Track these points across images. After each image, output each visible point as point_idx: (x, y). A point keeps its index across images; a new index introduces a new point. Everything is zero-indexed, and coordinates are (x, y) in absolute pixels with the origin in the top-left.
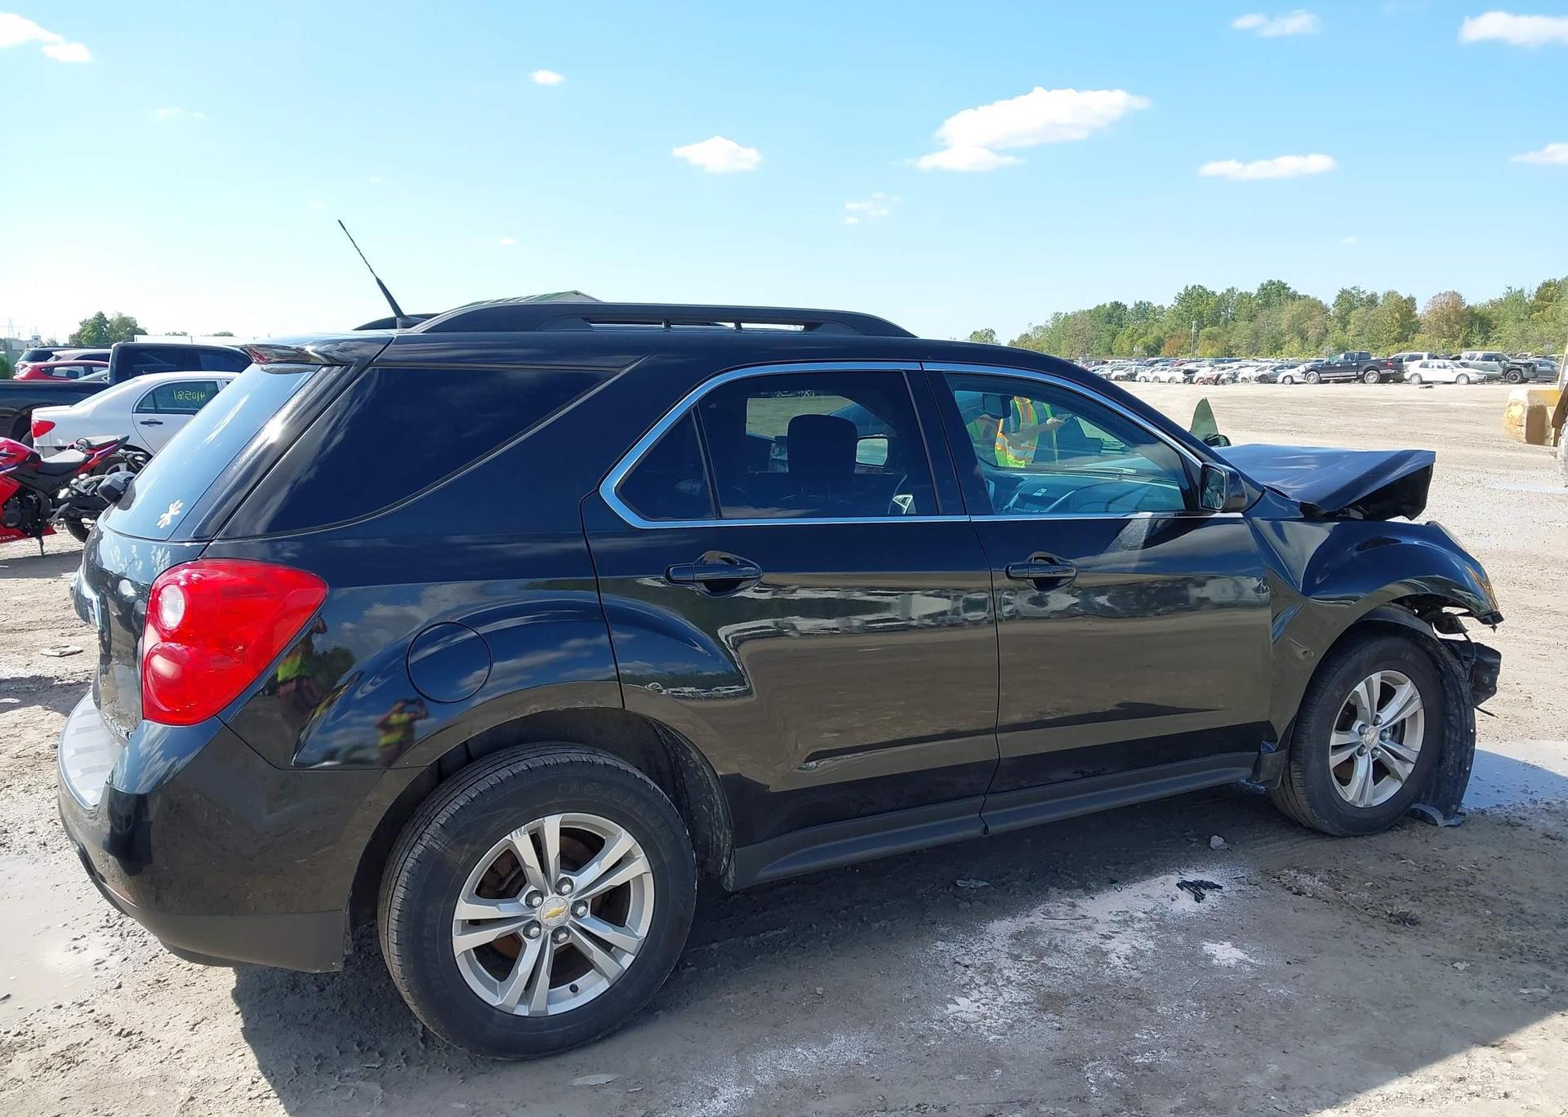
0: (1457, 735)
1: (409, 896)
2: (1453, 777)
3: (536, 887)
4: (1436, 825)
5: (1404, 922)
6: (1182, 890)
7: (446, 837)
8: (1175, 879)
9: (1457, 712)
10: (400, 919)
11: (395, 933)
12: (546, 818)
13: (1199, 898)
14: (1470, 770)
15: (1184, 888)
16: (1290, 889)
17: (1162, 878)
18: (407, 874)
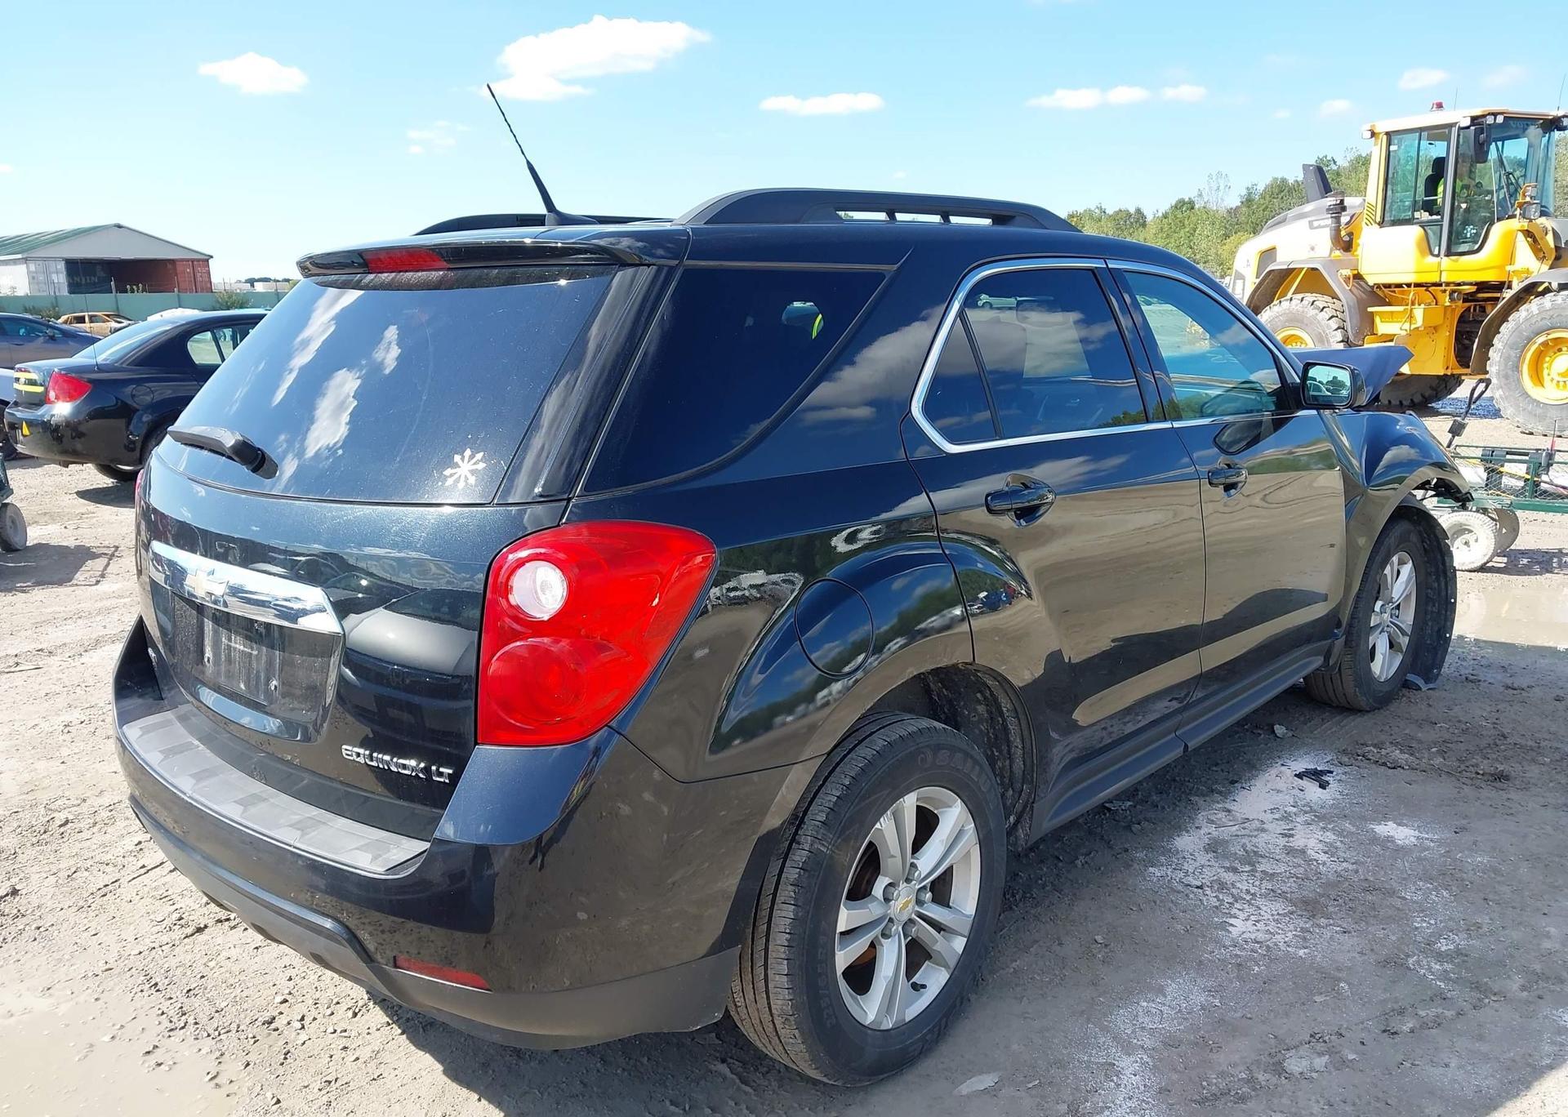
0: (1434, 606)
1: (800, 914)
2: (1431, 644)
3: (891, 878)
4: (1420, 689)
5: (1500, 779)
6: (1302, 779)
7: (831, 836)
8: (1288, 773)
9: (1436, 585)
10: (791, 944)
11: (785, 962)
12: (905, 797)
13: (1323, 785)
14: (1450, 636)
15: (1304, 778)
16: (1384, 764)
17: (1273, 772)
18: (790, 888)
